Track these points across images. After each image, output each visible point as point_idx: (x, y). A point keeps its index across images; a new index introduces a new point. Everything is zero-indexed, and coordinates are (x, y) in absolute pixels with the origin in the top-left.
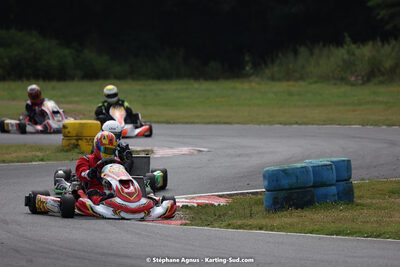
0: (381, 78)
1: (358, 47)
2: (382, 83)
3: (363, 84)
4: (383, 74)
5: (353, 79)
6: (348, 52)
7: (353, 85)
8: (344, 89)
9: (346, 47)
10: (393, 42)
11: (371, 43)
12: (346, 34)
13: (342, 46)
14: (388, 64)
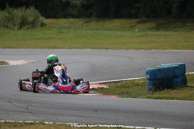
0: (28, 26)
1: (13, 10)
2: (28, 29)
3: (18, 29)
4: (28, 24)
5: (12, 26)
6: (8, 12)
7: (12, 30)
8: (7, 30)
9: (7, 9)
10: (32, 8)
11: (20, 8)
12: (6, 3)
13: (4, 9)
14: (31, 19)
